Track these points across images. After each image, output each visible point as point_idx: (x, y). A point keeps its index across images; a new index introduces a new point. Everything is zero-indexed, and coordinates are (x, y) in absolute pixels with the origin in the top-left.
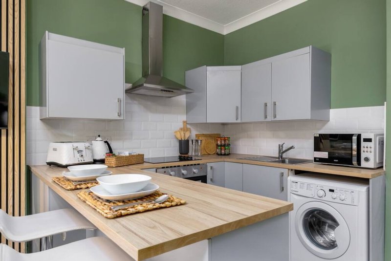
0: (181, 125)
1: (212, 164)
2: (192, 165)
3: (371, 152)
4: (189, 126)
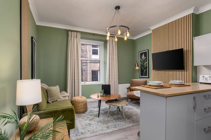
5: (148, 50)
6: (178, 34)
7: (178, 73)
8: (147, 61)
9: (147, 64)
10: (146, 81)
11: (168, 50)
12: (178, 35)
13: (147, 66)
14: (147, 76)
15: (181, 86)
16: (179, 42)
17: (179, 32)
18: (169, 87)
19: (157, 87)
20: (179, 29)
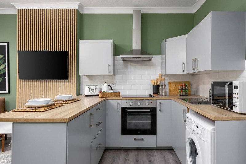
0: (158, 77)
1: (160, 101)
2: (146, 100)
3: (237, 98)
4: (163, 77)
5: (8, 43)
6: (60, 29)
7: (60, 84)
8: (5, 62)
9: (5, 68)
10: (4, 99)
11: (45, 49)
12: (60, 31)
13: (5, 73)
14: (6, 90)
15: (72, 102)
16: (61, 41)
17: (62, 28)
18: (62, 106)
19: (46, 108)
20: (62, 23)
